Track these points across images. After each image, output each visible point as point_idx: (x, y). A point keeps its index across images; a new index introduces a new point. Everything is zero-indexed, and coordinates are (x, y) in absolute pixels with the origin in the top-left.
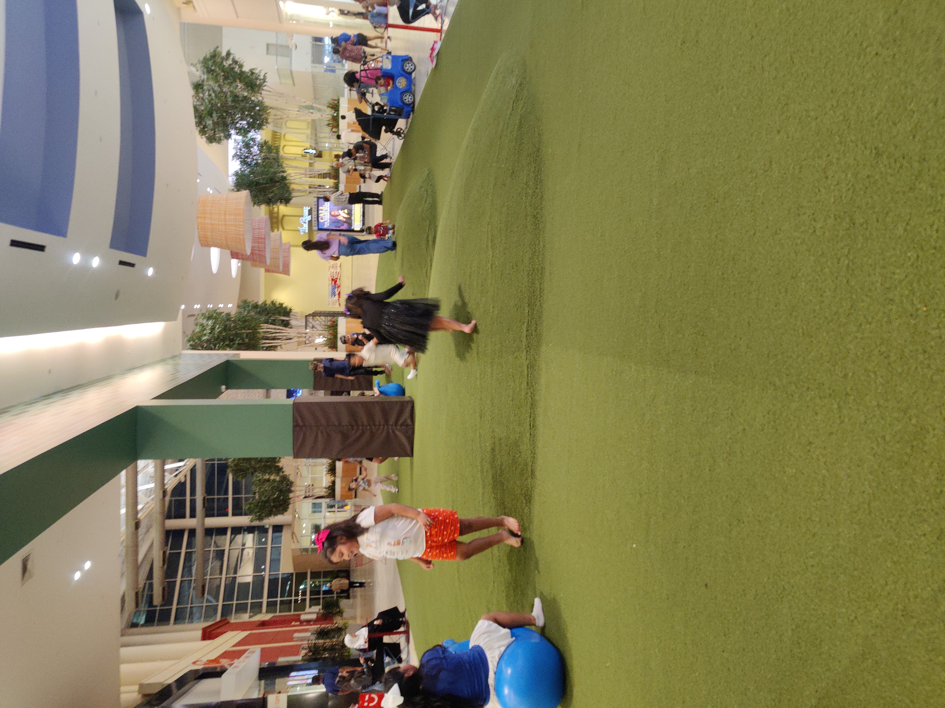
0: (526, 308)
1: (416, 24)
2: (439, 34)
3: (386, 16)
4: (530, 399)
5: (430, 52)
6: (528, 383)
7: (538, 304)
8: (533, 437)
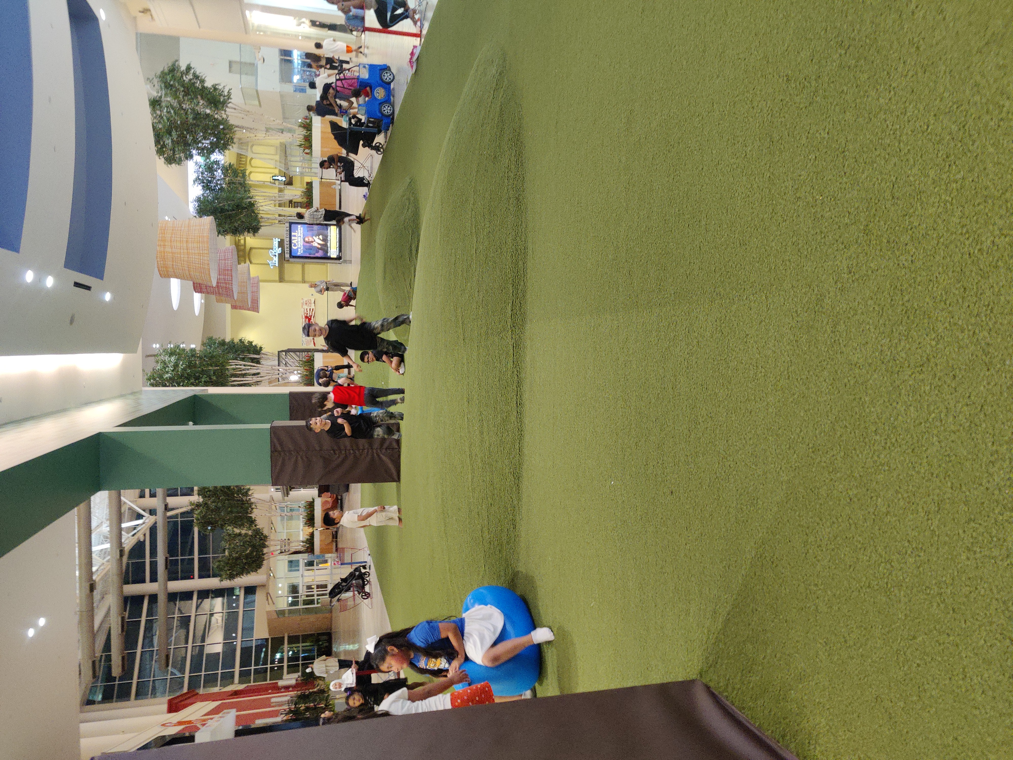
0: (511, 289)
1: (394, 28)
2: (419, 39)
3: (363, 19)
4: (516, 377)
5: (410, 57)
6: (514, 362)
7: (522, 283)
8: (520, 414)
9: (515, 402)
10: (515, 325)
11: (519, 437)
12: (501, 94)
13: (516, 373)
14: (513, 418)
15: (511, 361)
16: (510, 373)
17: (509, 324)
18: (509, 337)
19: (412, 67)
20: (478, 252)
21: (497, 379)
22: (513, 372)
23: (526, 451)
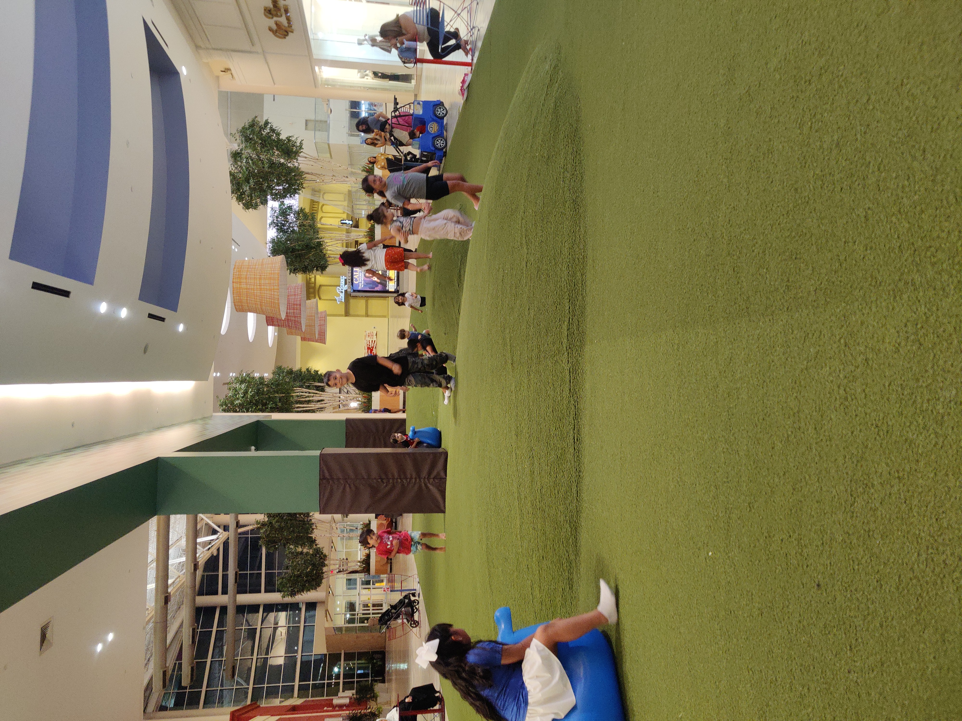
0: (567, 304)
2: (470, 68)
3: (415, 50)
4: (573, 408)
5: (461, 85)
6: (570, 390)
7: (580, 298)
8: (577, 452)
9: (572, 437)
10: (572, 346)
11: (576, 479)
12: (556, 89)
13: (573, 402)
14: (569, 457)
15: (568, 389)
16: (565, 402)
17: (564, 346)
18: (565, 361)
19: (463, 95)
20: (529, 265)
21: (551, 410)
22: (569, 402)
23: (585, 496)
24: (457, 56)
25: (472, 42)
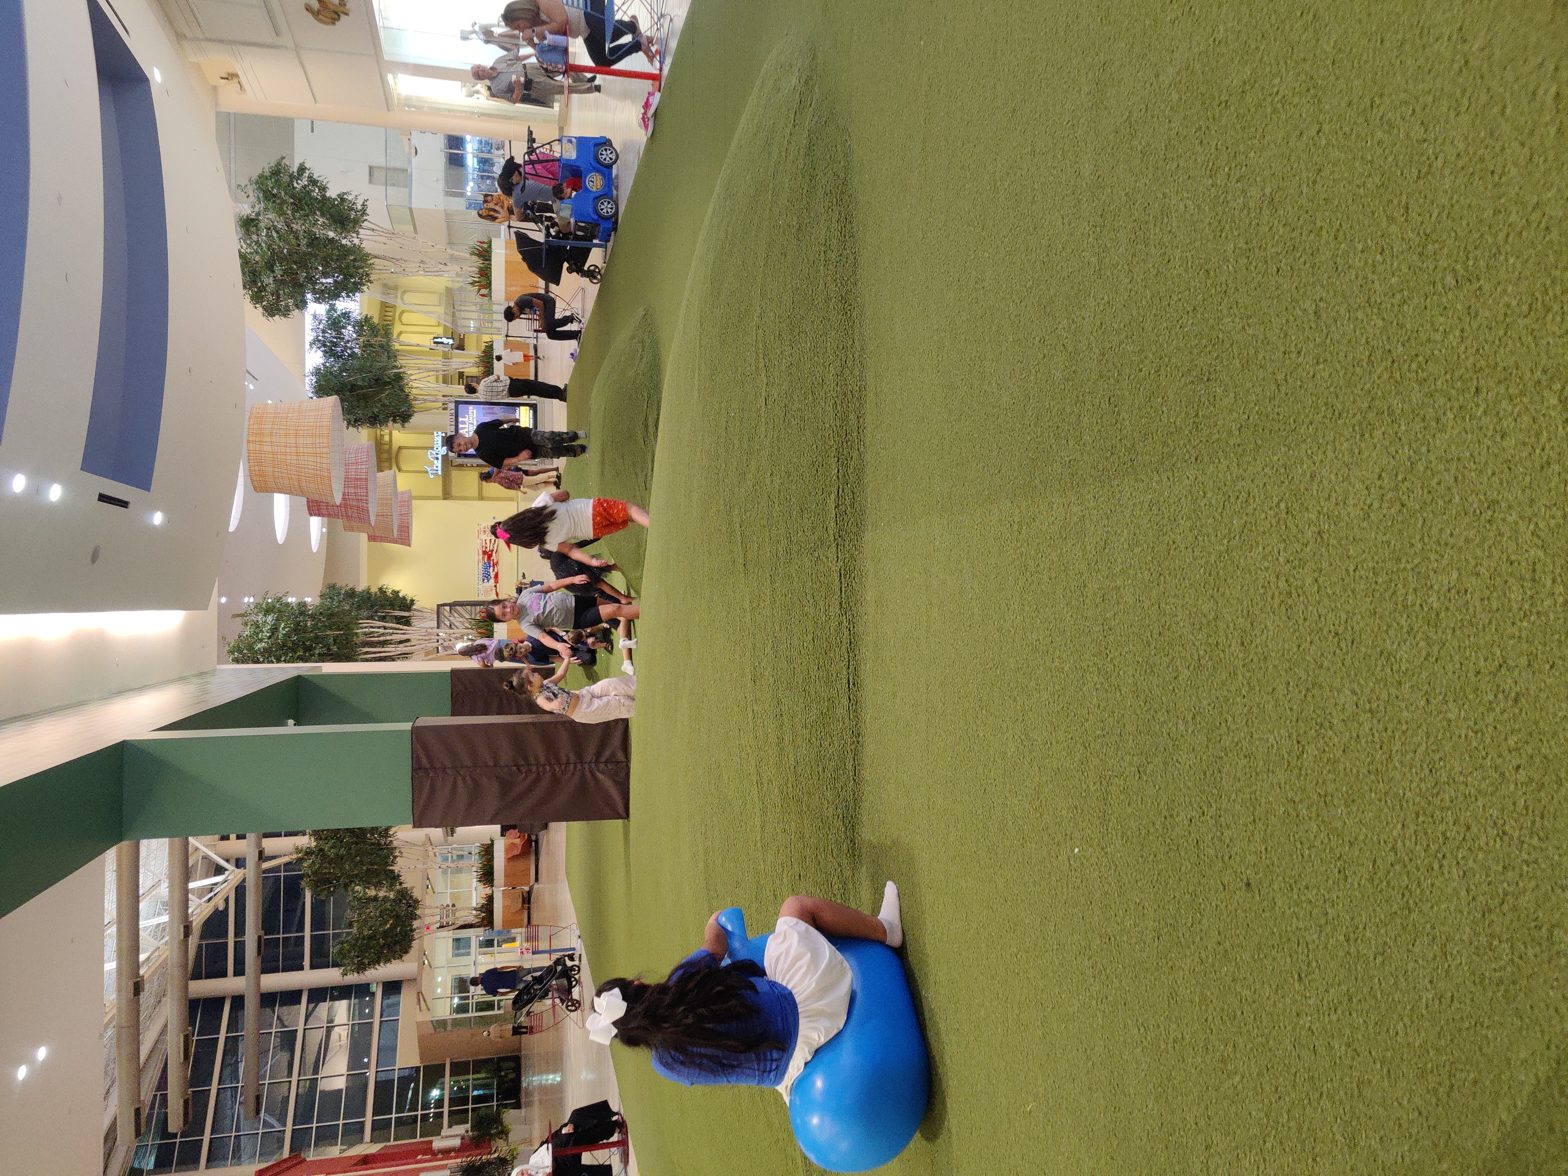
0: (834, 466)
1: (617, 67)
2: (656, 81)
3: (566, 51)
4: (846, 633)
5: (643, 111)
6: (841, 604)
7: (855, 455)
8: (855, 705)
9: (845, 681)
10: (843, 533)
11: (853, 747)
12: (809, 116)
13: (845, 624)
14: (841, 712)
15: (837, 603)
16: (834, 625)
17: (831, 533)
18: (832, 557)
19: (646, 127)
21: (810, 637)
22: (840, 623)
23: (867, 774)
24: (635, 62)
25: (660, 40)
